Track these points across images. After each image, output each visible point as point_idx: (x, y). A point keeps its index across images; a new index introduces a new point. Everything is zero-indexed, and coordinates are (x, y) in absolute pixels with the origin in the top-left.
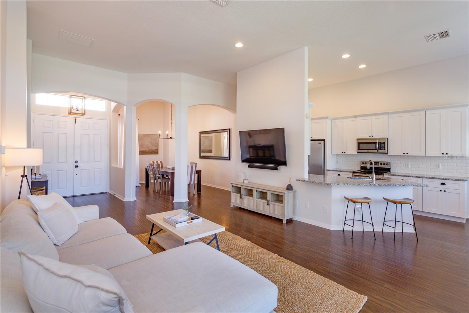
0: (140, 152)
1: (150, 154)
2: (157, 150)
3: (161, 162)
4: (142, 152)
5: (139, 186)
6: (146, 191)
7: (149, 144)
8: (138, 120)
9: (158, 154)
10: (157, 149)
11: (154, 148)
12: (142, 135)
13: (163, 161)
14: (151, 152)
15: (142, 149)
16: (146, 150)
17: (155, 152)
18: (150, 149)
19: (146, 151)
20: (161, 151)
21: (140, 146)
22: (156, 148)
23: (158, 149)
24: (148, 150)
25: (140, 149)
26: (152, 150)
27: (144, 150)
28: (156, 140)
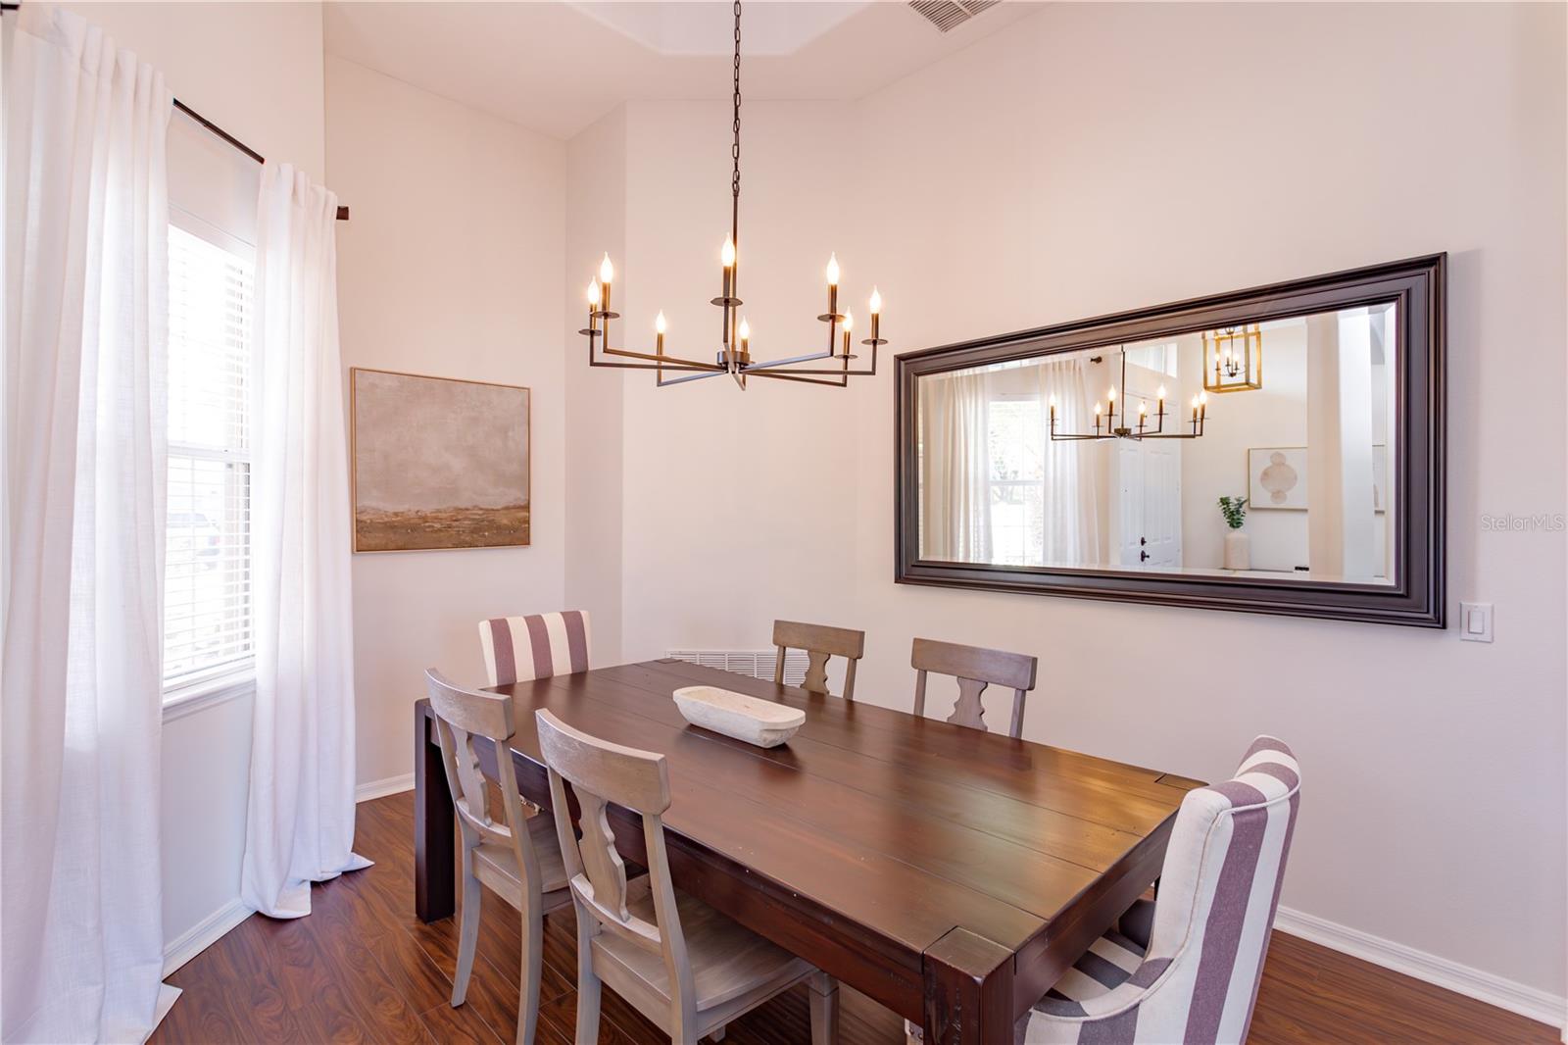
0: (363, 527)
1: (460, 545)
2: (523, 515)
3: (574, 624)
5: (347, 874)
6: (425, 936)
7: (457, 464)
8: (343, 213)
9: (525, 541)
11: (496, 497)
12: (390, 382)
13: (584, 613)
14: (477, 530)
15: (381, 505)
16: (428, 508)
17: (499, 528)
18: (463, 502)
19: (425, 519)
20: (548, 519)
22: (513, 496)
23: (527, 507)
24: (441, 515)
25: (374, 504)
26: (481, 512)
27: (412, 514)
28: (510, 434)
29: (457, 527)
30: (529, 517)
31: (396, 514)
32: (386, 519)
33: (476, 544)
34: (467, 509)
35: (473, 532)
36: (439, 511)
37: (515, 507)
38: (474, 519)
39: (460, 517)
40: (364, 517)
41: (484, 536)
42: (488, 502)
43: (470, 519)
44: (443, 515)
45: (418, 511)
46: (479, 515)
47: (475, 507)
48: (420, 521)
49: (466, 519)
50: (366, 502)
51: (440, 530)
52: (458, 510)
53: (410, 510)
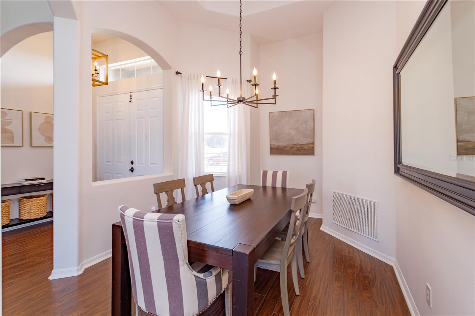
0: (272, 149)
1: (294, 154)
2: (312, 146)
3: (284, 175)
4: (277, 149)
7: (293, 133)
9: (313, 153)
10: (312, 141)
11: (304, 141)
12: (277, 114)
15: (277, 144)
16: (286, 144)
17: (305, 149)
18: (295, 142)
19: (285, 147)
21: (274, 136)
22: (309, 140)
23: (313, 144)
24: (289, 146)
25: (274, 143)
26: (299, 145)
27: (282, 146)
28: (308, 123)
29: (293, 149)
30: (314, 147)
31: (278, 146)
32: (276, 147)
33: (298, 154)
34: (296, 144)
35: (297, 150)
36: (288, 145)
37: (309, 144)
38: (298, 147)
39: (294, 146)
40: (272, 147)
41: (300, 152)
42: (301, 142)
43: (297, 147)
44: (290, 146)
45: (283, 145)
46: (299, 146)
47: (298, 144)
48: (284, 148)
49: (296, 147)
50: (272, 143)
51: (289, 150)
52: (293, 144)
53: (281, 145)
